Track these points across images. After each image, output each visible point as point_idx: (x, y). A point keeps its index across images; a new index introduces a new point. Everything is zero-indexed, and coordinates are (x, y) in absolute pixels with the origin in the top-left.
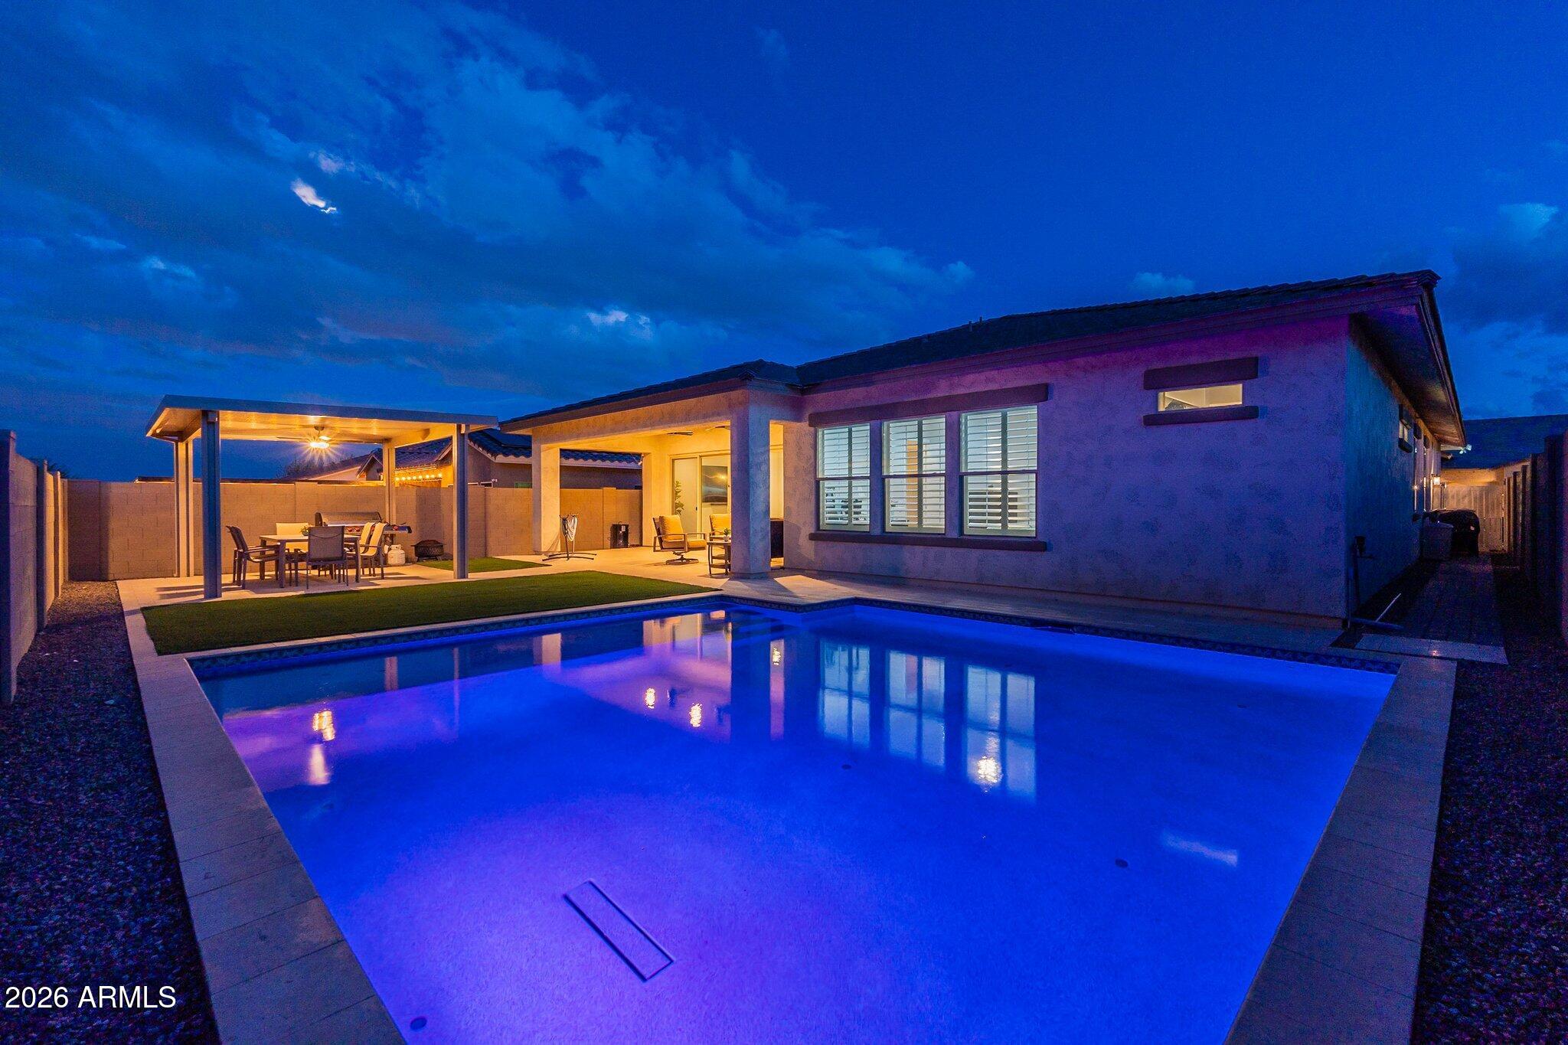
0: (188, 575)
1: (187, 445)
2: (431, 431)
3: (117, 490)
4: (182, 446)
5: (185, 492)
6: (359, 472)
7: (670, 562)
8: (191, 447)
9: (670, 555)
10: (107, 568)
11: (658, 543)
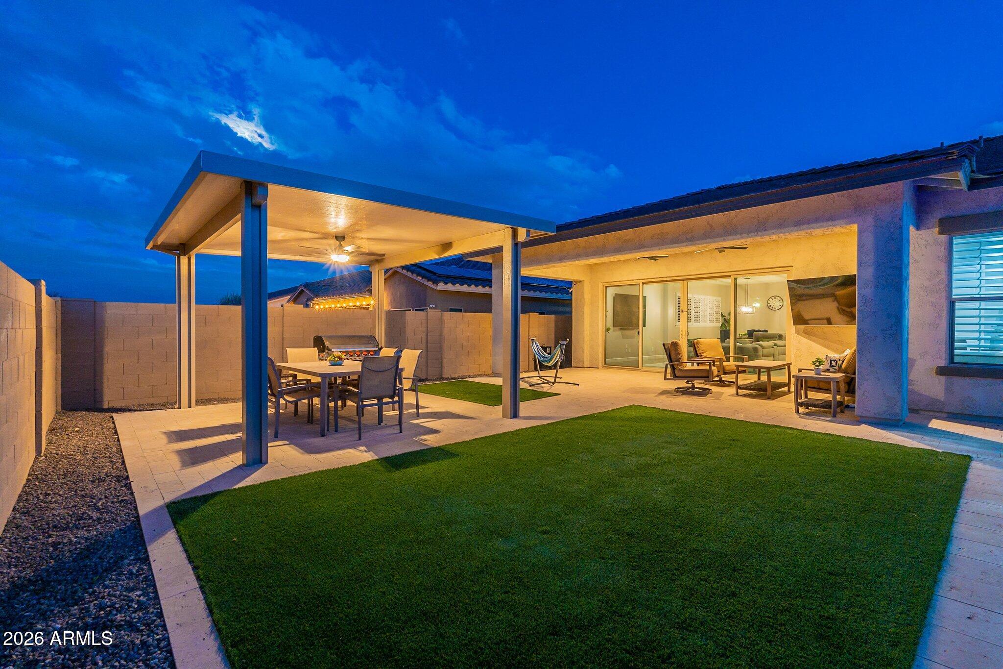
0: (190, 407)
1: (189, 259)
2: (454, 245)
3: (114, 310)
4: (184, 260)
5: (187, 312)
6: (288, 301)
7: (680, 391)
8: (193, 261)
9: (683, 384)
10: (101, 396)
11: (669, 370)
